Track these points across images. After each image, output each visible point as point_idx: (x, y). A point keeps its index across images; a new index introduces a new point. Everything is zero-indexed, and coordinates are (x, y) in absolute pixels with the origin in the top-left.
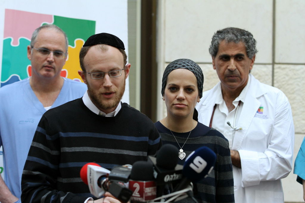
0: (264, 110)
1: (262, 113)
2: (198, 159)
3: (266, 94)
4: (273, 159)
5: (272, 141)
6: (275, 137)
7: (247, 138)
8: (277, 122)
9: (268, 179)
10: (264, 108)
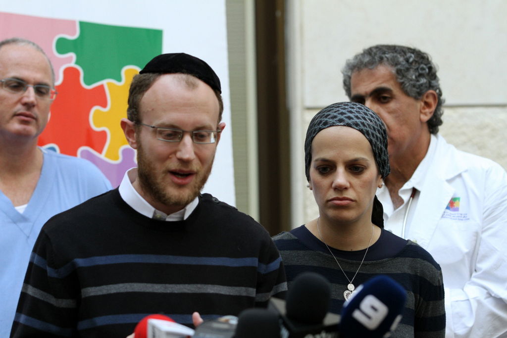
0: (461, 204)
1: (457, 210)
3: (466, 171)
4: (479, 302)
5: (479, 265)
6: (485, 257)
8: (488, 227)
10: (461, 200)
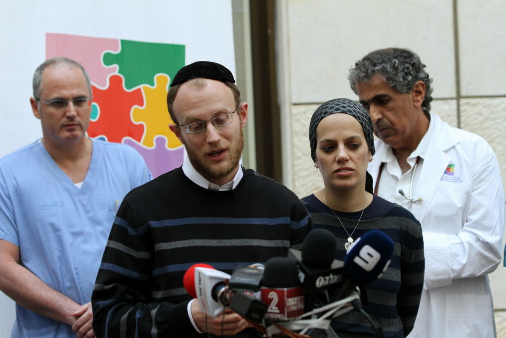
0: (455, 170)
1: (452, 174)
2: (366, 250)
3: (459, 144)
4: (470, 245)
5: (470, 217)
6: (474, 210)
7: (429, 214)
8: (476, 187)
9: (464, 275)
10: (455, 166)
